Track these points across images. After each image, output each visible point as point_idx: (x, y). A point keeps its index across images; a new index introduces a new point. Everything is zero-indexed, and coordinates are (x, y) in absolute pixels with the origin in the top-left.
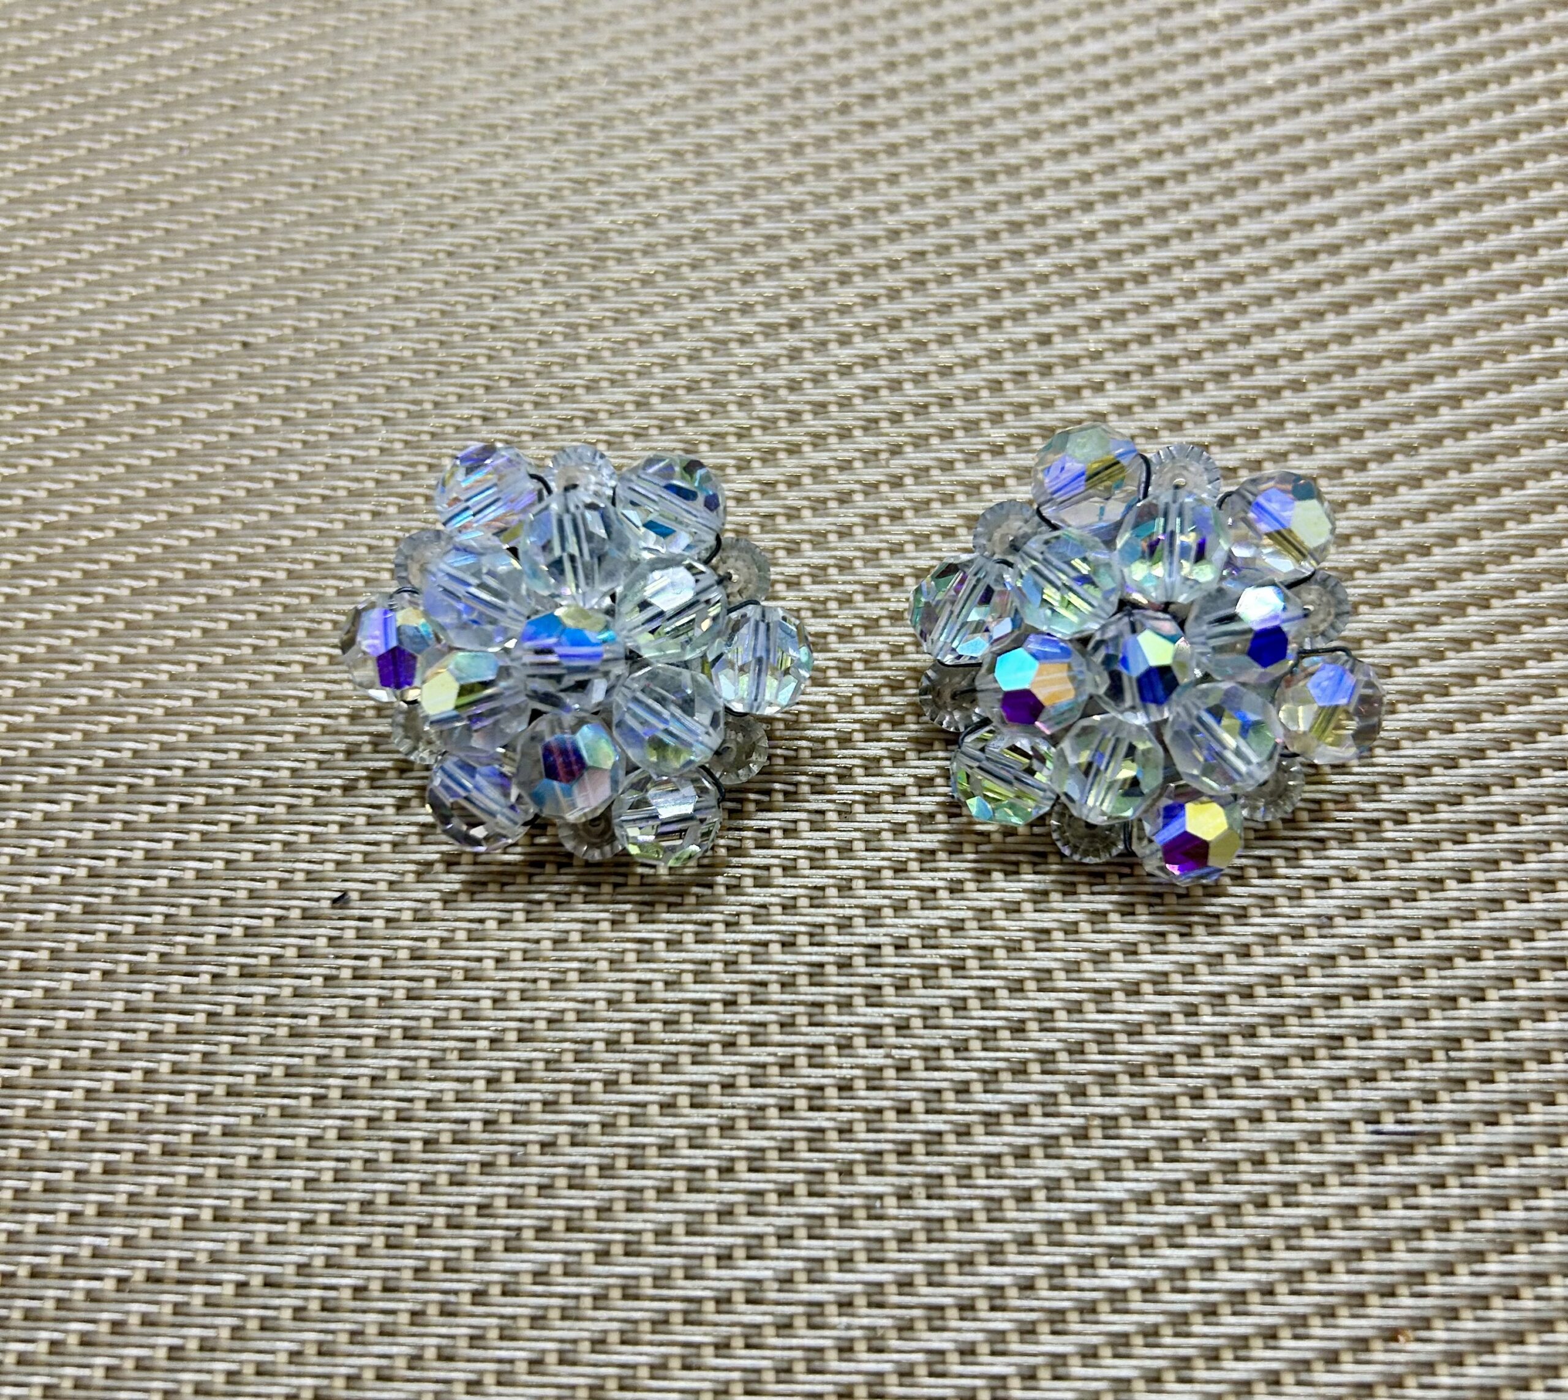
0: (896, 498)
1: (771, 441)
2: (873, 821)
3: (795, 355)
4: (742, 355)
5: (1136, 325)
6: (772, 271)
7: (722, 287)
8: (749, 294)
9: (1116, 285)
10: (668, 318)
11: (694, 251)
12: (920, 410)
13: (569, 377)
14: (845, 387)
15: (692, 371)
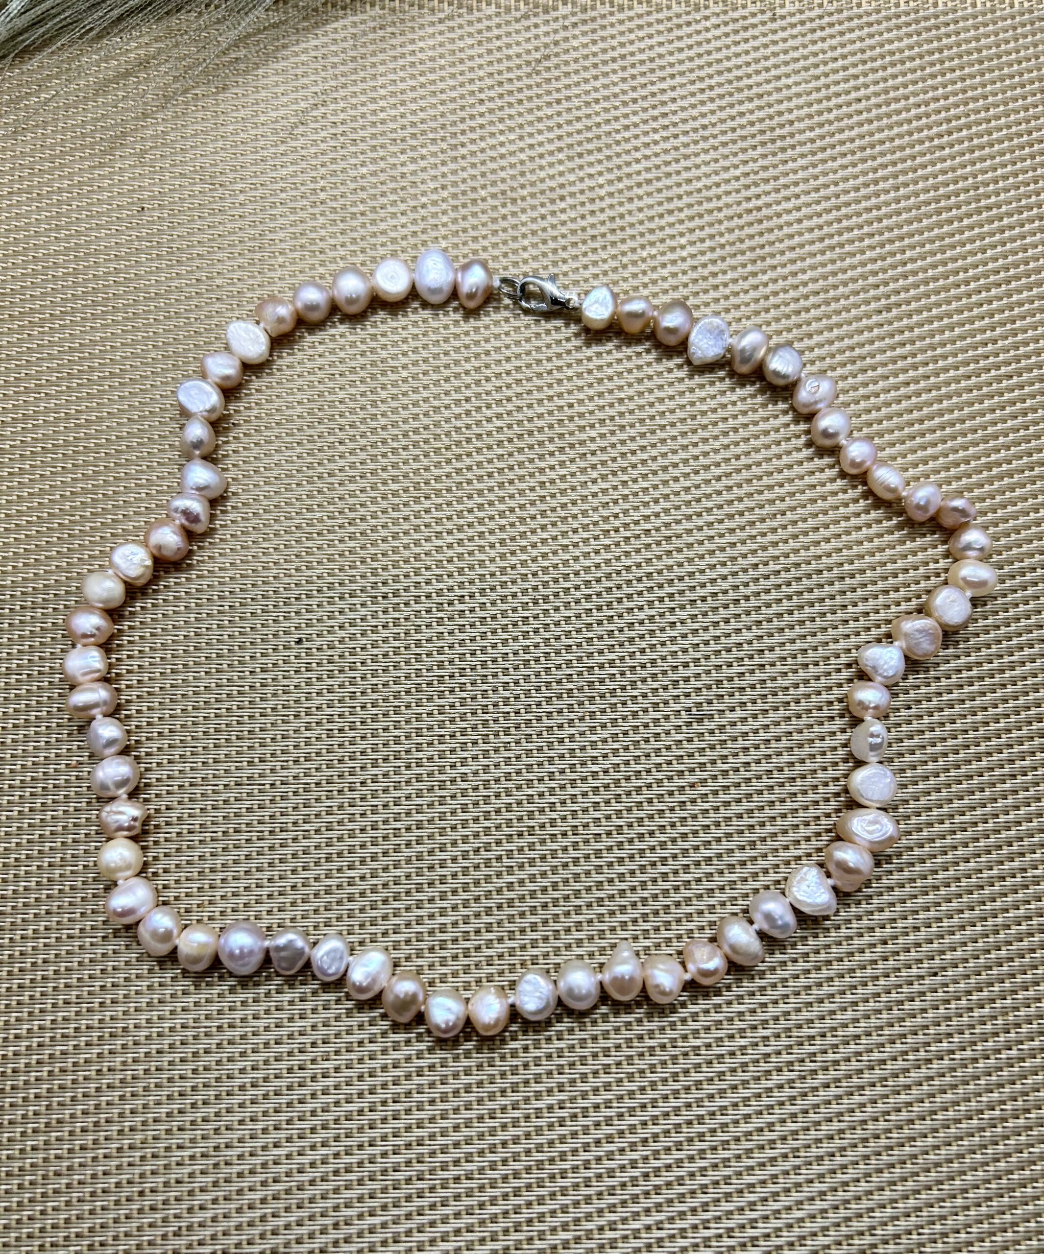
0: (511, 475)
1: (459, 451)
2: (504, 607)
3: (468, 413)
4: (446, 413)
5: (609, 398)
6: (457, 376)
7: (437, 383)
8: (447, 386)
9: (600, 381)
10: (415, 397)
11: (424, 367)
12: (520, 437)
13: (374, 424)
14: (490, 427)
15: (426, 421)
